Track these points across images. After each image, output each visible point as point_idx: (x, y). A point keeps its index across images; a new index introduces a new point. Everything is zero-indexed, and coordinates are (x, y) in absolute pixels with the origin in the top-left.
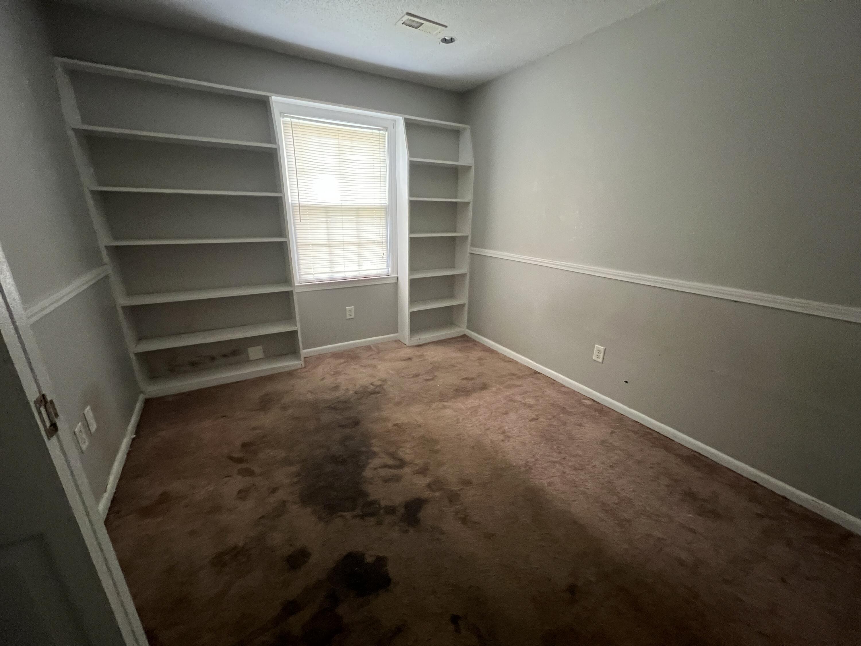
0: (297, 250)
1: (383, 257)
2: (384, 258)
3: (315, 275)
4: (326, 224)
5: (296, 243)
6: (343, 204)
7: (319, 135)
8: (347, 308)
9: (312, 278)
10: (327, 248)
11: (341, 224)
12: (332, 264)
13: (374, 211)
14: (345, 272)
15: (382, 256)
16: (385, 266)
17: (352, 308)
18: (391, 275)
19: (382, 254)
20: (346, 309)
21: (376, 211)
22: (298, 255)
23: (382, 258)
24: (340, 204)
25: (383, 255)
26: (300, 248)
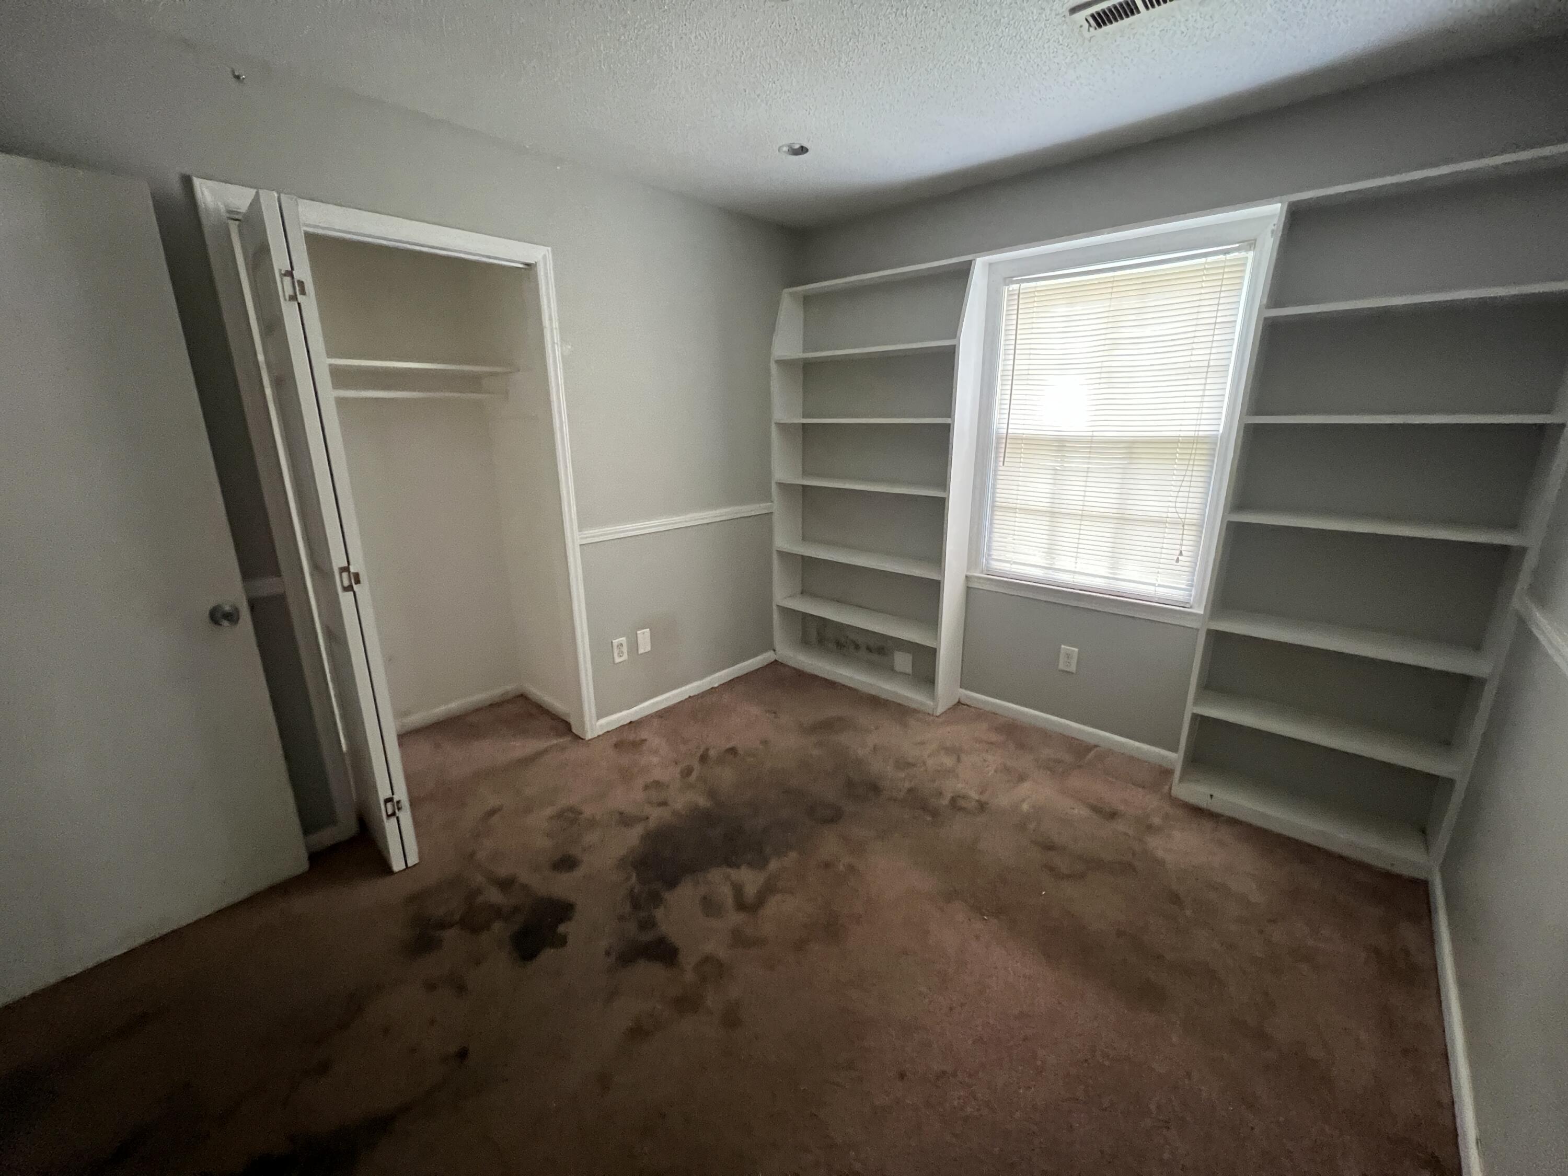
0: (992, 515)
1: (1178, 560)
2: (1180, 563)
3: (1014, 566)
4: (1053, 472)
5: (994, 501)
6: (1095, 434)
7: (1068, 301)
8: (1063, 646)
9: (1009, 569)
10: (1048, 519)
11: (1085, 474)
12: (1051, 550)
13: (1176, 448)
14: (1074, 572)
15: (1175, 558)
16: (1183, 583)
17: (1074, 651)
18: (1191, 607)
19: (1178, 552)
20: (1060, 648)
21: (1180, 448)
22: (991, 524)
23: (1174, 562)
24: (1090, 434)
25: (1181, 554)
26: (997, 513)
